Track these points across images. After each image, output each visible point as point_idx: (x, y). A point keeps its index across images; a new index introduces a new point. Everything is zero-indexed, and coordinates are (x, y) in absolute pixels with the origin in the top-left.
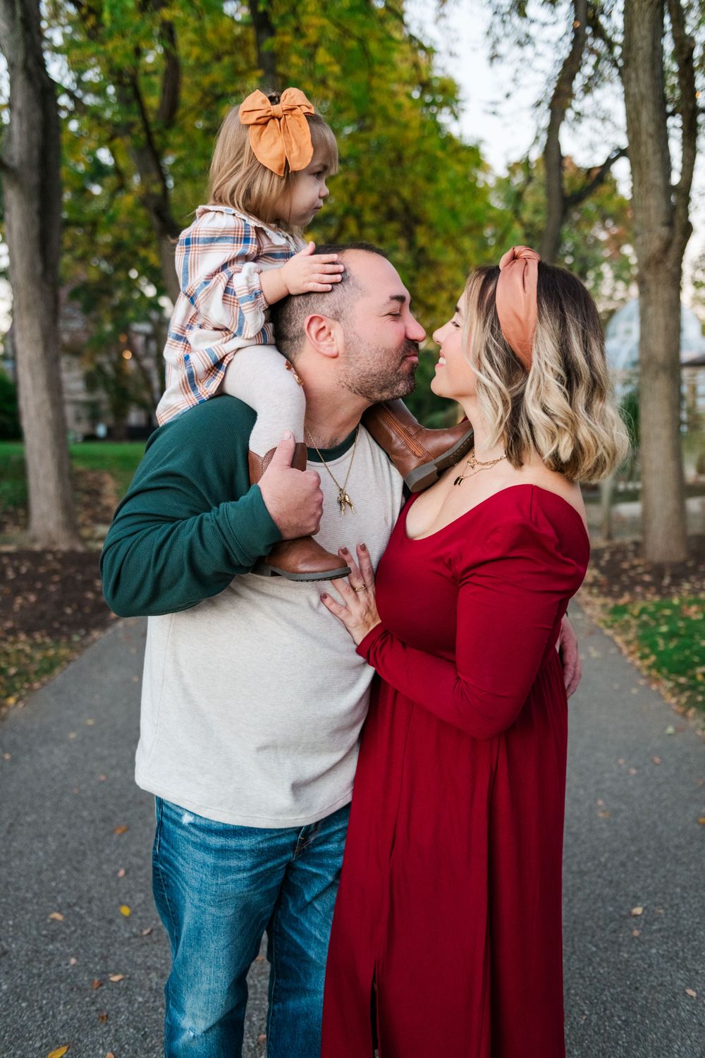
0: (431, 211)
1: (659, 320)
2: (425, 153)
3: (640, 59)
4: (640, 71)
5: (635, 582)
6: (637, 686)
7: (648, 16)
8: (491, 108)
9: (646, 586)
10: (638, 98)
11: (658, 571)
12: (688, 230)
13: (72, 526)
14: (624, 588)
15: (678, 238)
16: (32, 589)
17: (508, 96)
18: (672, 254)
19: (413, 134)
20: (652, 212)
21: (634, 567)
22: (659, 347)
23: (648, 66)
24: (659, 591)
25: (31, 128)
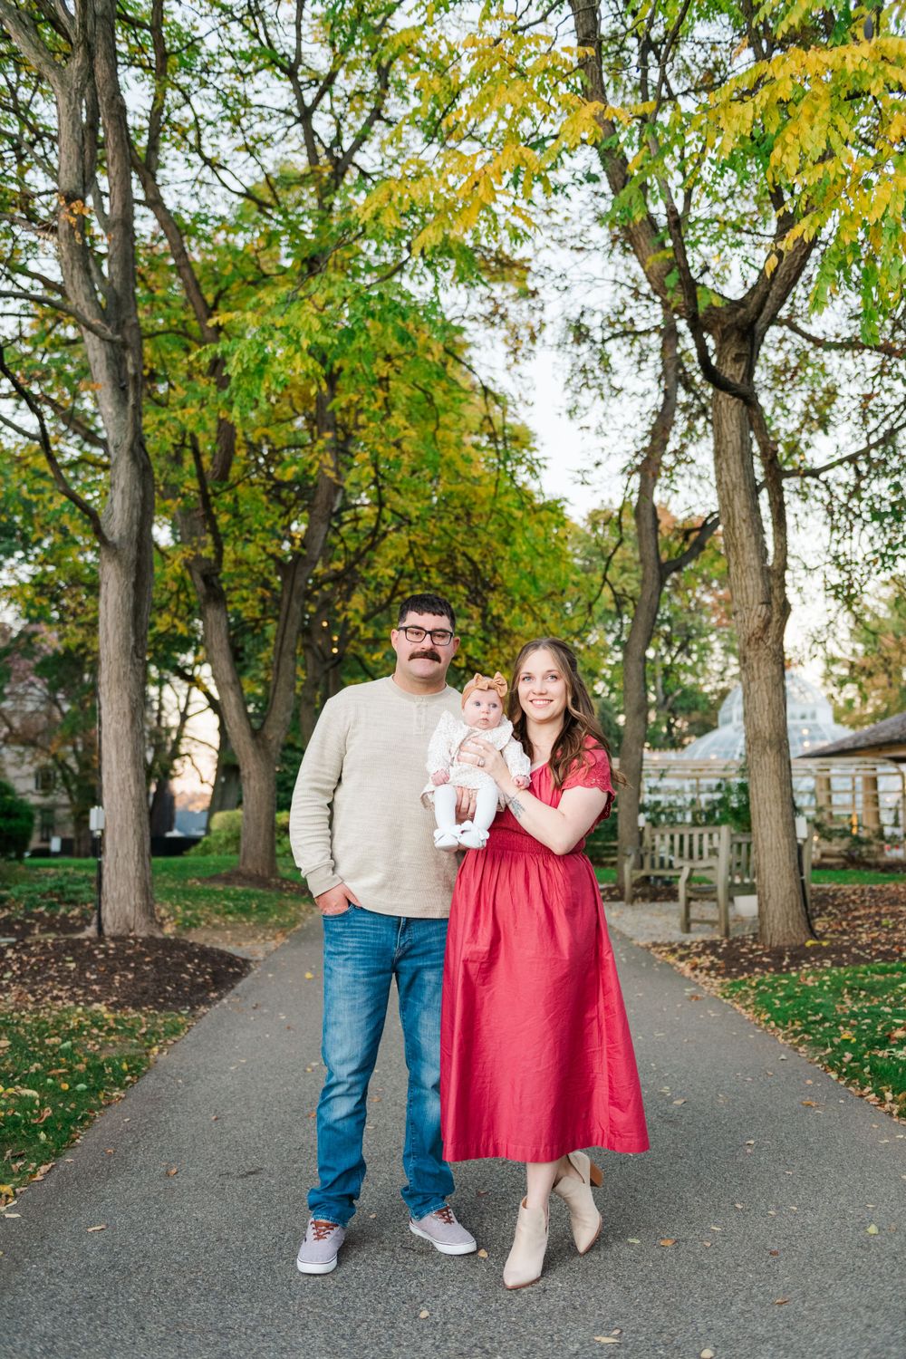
0: (508, 576)
1: (763, 695)
2: (499, 512)
3: (730, 450)
4: (731, 462)
5: (752, 964)
6: (754, 1033)
7: (735, 413)
8: (579, 477)
9: (765, 967)
10: (730, 487)
11: (777, 954)
12: (785, 609)
13: (149, 910)
14: (742, 970)
15: (776, 617)
16: (127, 968)
17: (598, 464)
18: (772, 631)
19: (485, 491)
20: (750, 591)
21: (752, 951)
22: (764, 723)
23: (738, 457)
24: (778, 970)
25: (133, 505)
